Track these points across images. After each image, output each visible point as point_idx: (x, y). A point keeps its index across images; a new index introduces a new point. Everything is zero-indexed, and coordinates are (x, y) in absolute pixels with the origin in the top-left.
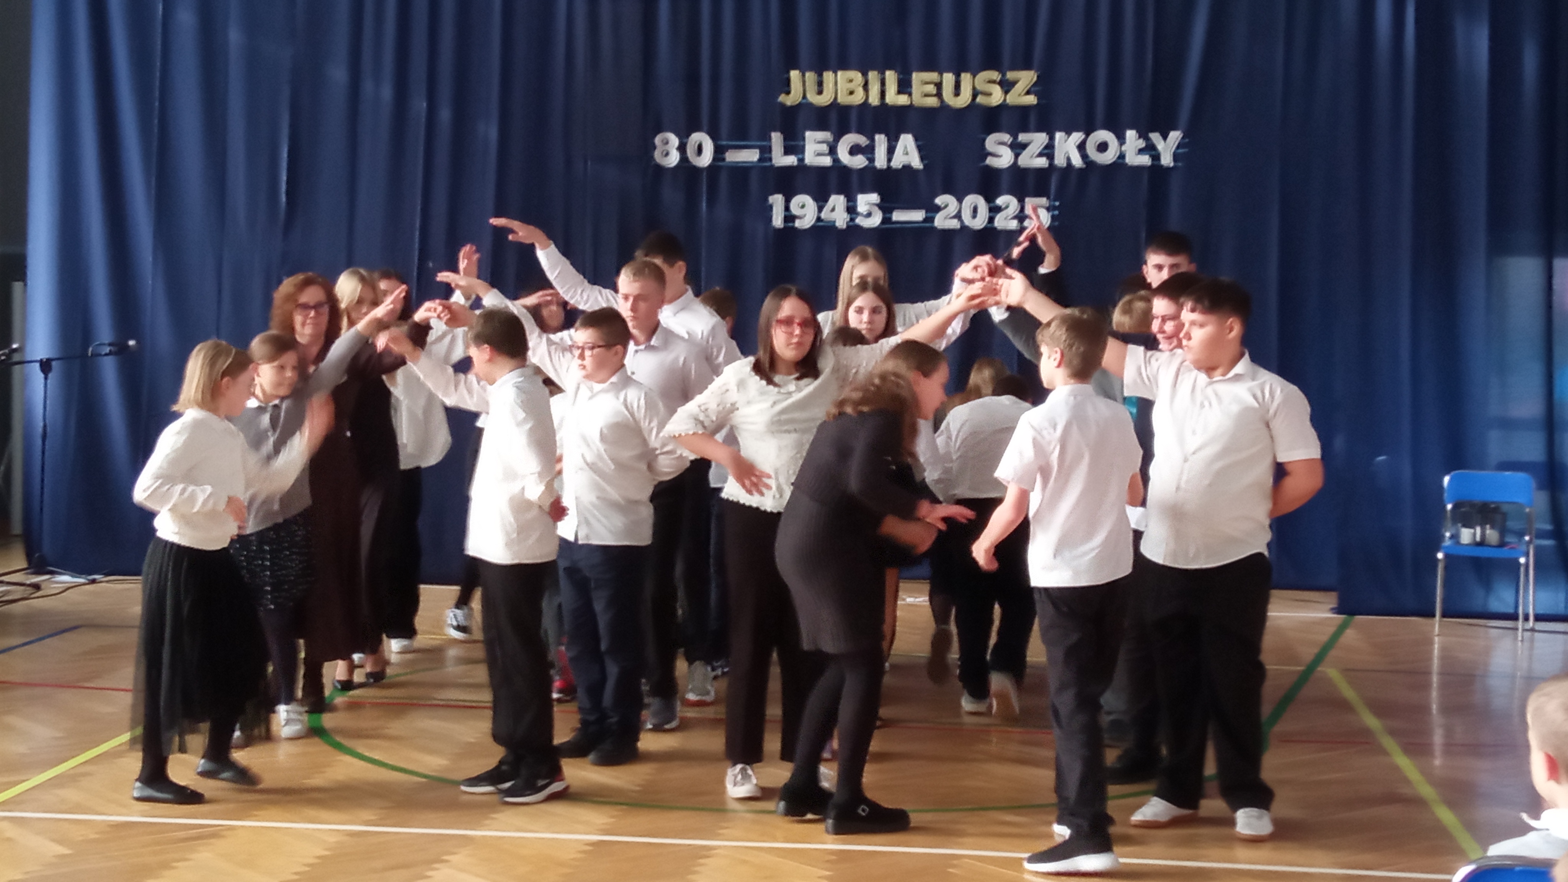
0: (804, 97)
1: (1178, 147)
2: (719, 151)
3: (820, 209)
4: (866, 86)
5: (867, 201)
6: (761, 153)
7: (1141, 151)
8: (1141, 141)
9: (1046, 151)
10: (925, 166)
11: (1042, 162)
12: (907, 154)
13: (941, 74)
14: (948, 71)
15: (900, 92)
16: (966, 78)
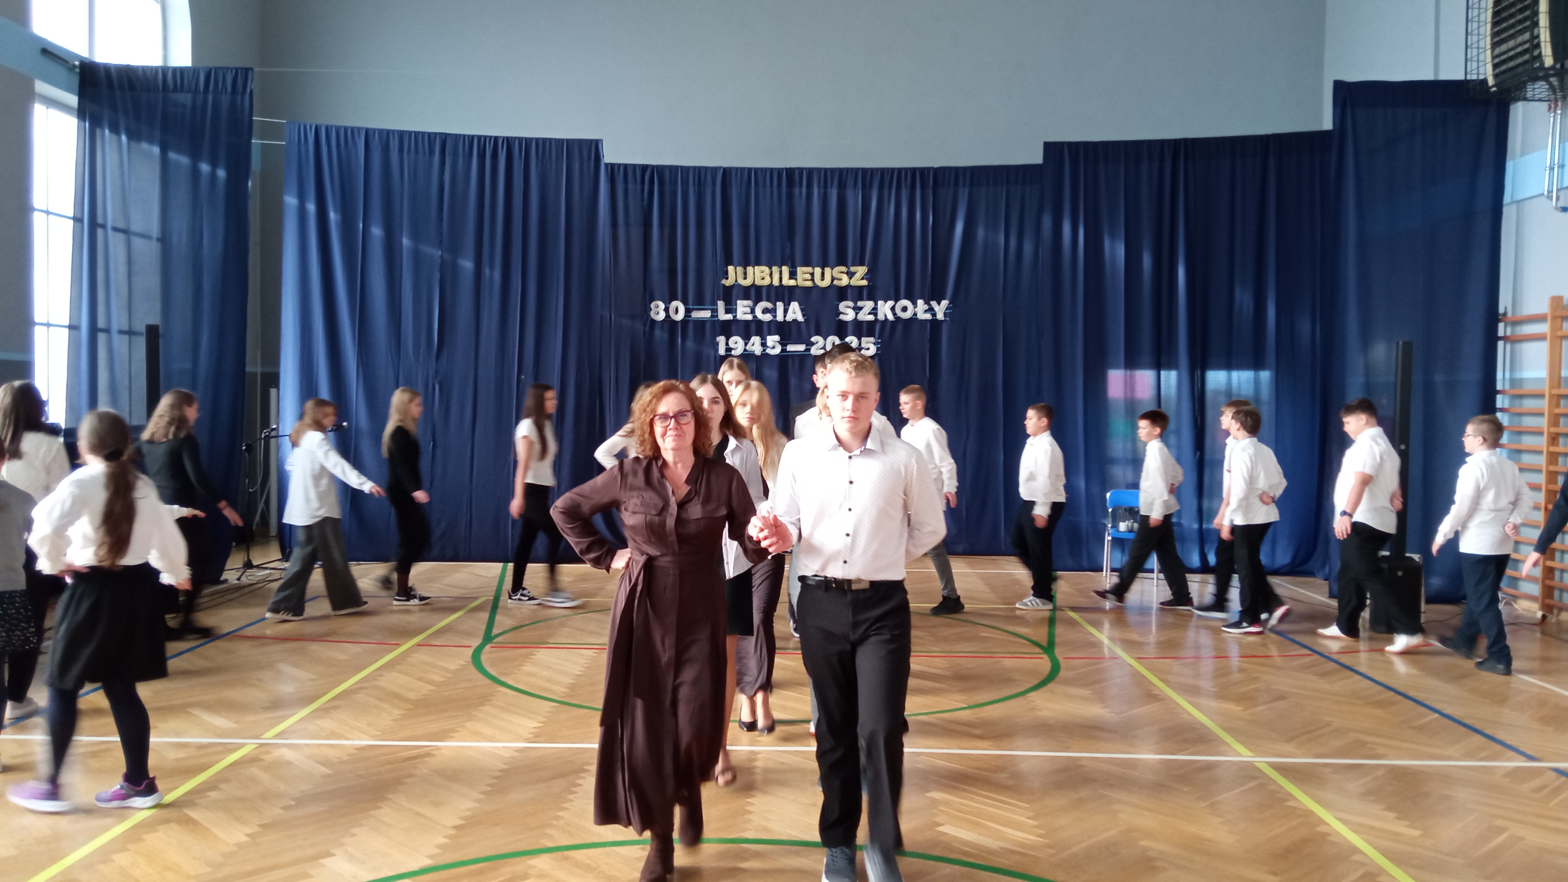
0: (736, 281)
1: (946, 310)
2: (688, 311)
3: (746, 344)
4: (771, 275)
5: (773, 340)
6: (712, 312)
7: (926, 311)
8: (926, 306)
9: (872, 312)
10: (805, 319)
11: (871, 318)
12: (795, 313)
13: (813, 268)
14: (817, 266)
15: (790, 278)
16: (828, 270)
